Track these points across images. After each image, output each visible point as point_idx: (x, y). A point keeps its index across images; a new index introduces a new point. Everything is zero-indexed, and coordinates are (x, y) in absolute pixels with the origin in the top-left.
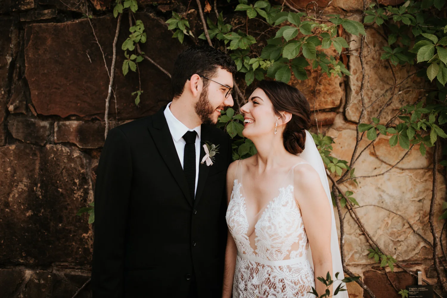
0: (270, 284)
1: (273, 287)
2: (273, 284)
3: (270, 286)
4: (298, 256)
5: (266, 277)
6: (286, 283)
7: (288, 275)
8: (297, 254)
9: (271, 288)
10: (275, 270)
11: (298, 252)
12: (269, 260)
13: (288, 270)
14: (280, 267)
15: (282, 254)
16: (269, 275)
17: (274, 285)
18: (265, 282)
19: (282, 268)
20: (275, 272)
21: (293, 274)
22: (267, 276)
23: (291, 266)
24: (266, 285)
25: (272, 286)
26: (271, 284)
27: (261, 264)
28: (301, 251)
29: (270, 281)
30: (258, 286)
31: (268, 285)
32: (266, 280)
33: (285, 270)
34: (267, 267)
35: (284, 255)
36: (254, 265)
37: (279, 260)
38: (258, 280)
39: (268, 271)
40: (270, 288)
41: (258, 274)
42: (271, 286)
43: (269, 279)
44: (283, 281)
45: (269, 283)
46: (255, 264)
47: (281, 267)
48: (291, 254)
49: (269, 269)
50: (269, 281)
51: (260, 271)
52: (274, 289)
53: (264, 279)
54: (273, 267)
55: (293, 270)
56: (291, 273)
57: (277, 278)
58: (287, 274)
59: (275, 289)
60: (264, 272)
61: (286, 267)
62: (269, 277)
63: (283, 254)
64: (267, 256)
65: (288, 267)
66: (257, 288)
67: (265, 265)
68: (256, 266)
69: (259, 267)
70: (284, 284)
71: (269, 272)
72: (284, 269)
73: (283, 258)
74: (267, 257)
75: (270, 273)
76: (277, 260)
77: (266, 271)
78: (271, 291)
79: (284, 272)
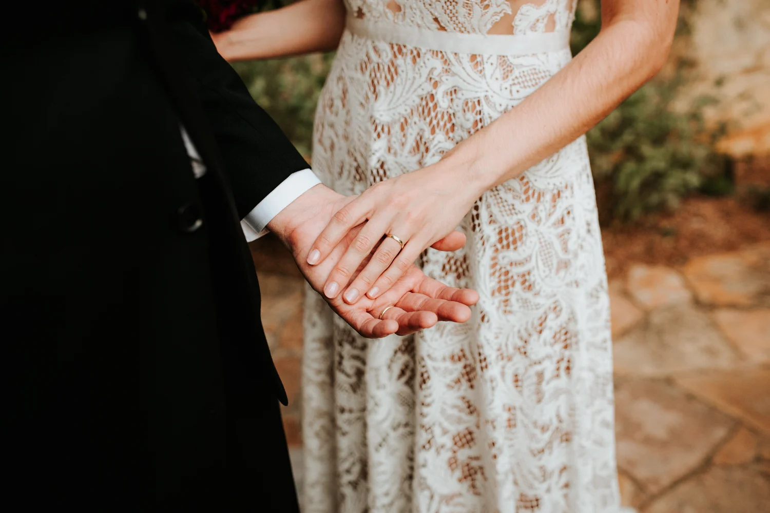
0: (436, 116)
1: (445, 125)
2: (446, 118)
3: (435, 122)
4: (541, 26)
5: (424, 93)
6: (486, 116)
7: (498, 91)
8: (538, 20)
9: (437, 131)
10: (456, 68)
11: (543, 11)
12: (443, 28)
13: (499, 73)
14: (473, 57)
15: (487, 6)
16: (436, 85)
17: (450, 119)
18: (421, 109)
19: (482, 63)
20: (454, 74)
21: (515, 88)
22: (428, 87)
23: (512, 60)
24: (422, 119)
25: (442, 123)
26: (439, 116)
27: (409, 47)
28: (552, 10)
29: (435, 106)
30: (386, 129)
31: (428, 120)
32: (424, 103)
33: (488, 70)
34: (429, 55)
35: (496, 14)
36: (384, 55)
37: (474, 30)
38: (392, 105)
39: (432, 71)
40: (433, 131)
41: (392, 87)
42: (438, 123)
43: (432, 96)
44: (478, 108)
45: (433, 114)
46: (388, 48)
47: (479, 59)
48: (518, 17)
49: (438, 64)
50: (431, 105)
51: (403, 75)
52: (447, 133)
53: (418, 101)
54: (452, 57)
55: (516, 73)
56: (507, 85)
57: (459, 94)
58: (496, 86)
59: (451, 135)
60: (417, 76)
61: (494, 60)
62: (434, 92)
63: (491, 11)
64: (436, 14)
65: (503, 60)
66: (383, 135)
67: (423, 51)
68: (390, 55)
69: (400, 61)
70: (478, 117)
71: (436, 73)
72: (487, 66)
73: (489, 26)
74: (436, 20)
75: (437, 79)
76: (469, 28)
77: (425, 72)
78: (435, 142)
79: (484, 76)
